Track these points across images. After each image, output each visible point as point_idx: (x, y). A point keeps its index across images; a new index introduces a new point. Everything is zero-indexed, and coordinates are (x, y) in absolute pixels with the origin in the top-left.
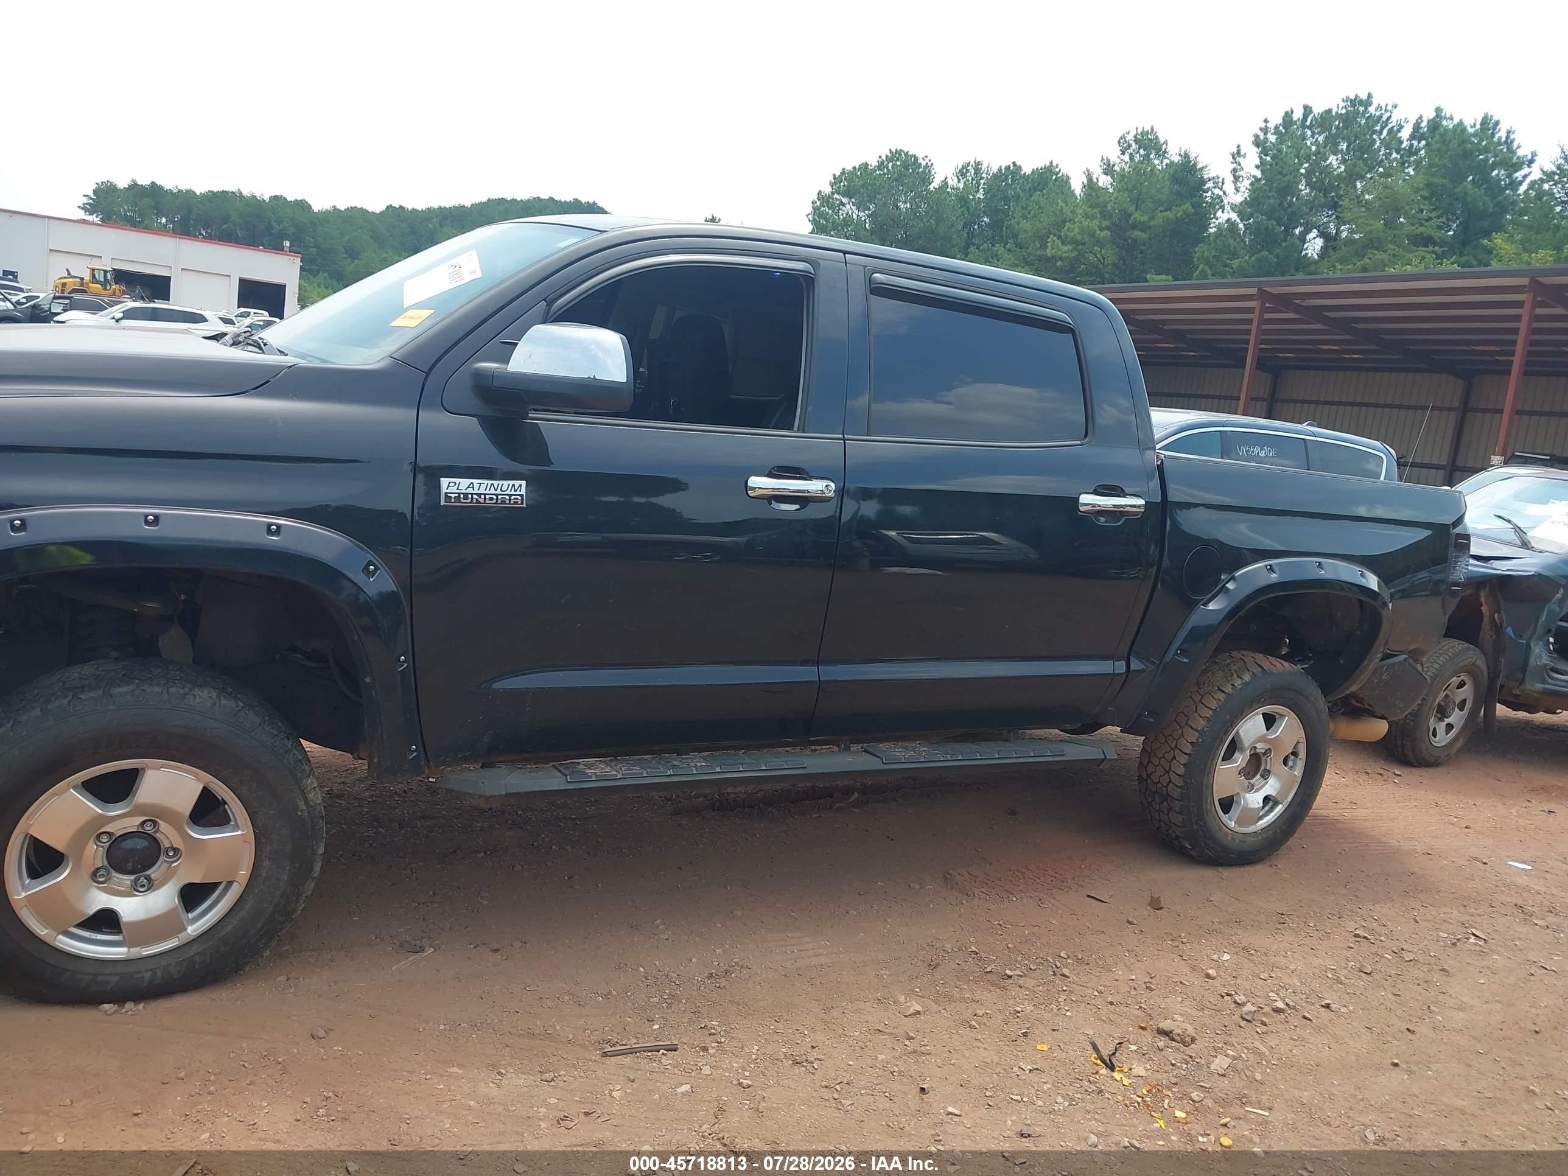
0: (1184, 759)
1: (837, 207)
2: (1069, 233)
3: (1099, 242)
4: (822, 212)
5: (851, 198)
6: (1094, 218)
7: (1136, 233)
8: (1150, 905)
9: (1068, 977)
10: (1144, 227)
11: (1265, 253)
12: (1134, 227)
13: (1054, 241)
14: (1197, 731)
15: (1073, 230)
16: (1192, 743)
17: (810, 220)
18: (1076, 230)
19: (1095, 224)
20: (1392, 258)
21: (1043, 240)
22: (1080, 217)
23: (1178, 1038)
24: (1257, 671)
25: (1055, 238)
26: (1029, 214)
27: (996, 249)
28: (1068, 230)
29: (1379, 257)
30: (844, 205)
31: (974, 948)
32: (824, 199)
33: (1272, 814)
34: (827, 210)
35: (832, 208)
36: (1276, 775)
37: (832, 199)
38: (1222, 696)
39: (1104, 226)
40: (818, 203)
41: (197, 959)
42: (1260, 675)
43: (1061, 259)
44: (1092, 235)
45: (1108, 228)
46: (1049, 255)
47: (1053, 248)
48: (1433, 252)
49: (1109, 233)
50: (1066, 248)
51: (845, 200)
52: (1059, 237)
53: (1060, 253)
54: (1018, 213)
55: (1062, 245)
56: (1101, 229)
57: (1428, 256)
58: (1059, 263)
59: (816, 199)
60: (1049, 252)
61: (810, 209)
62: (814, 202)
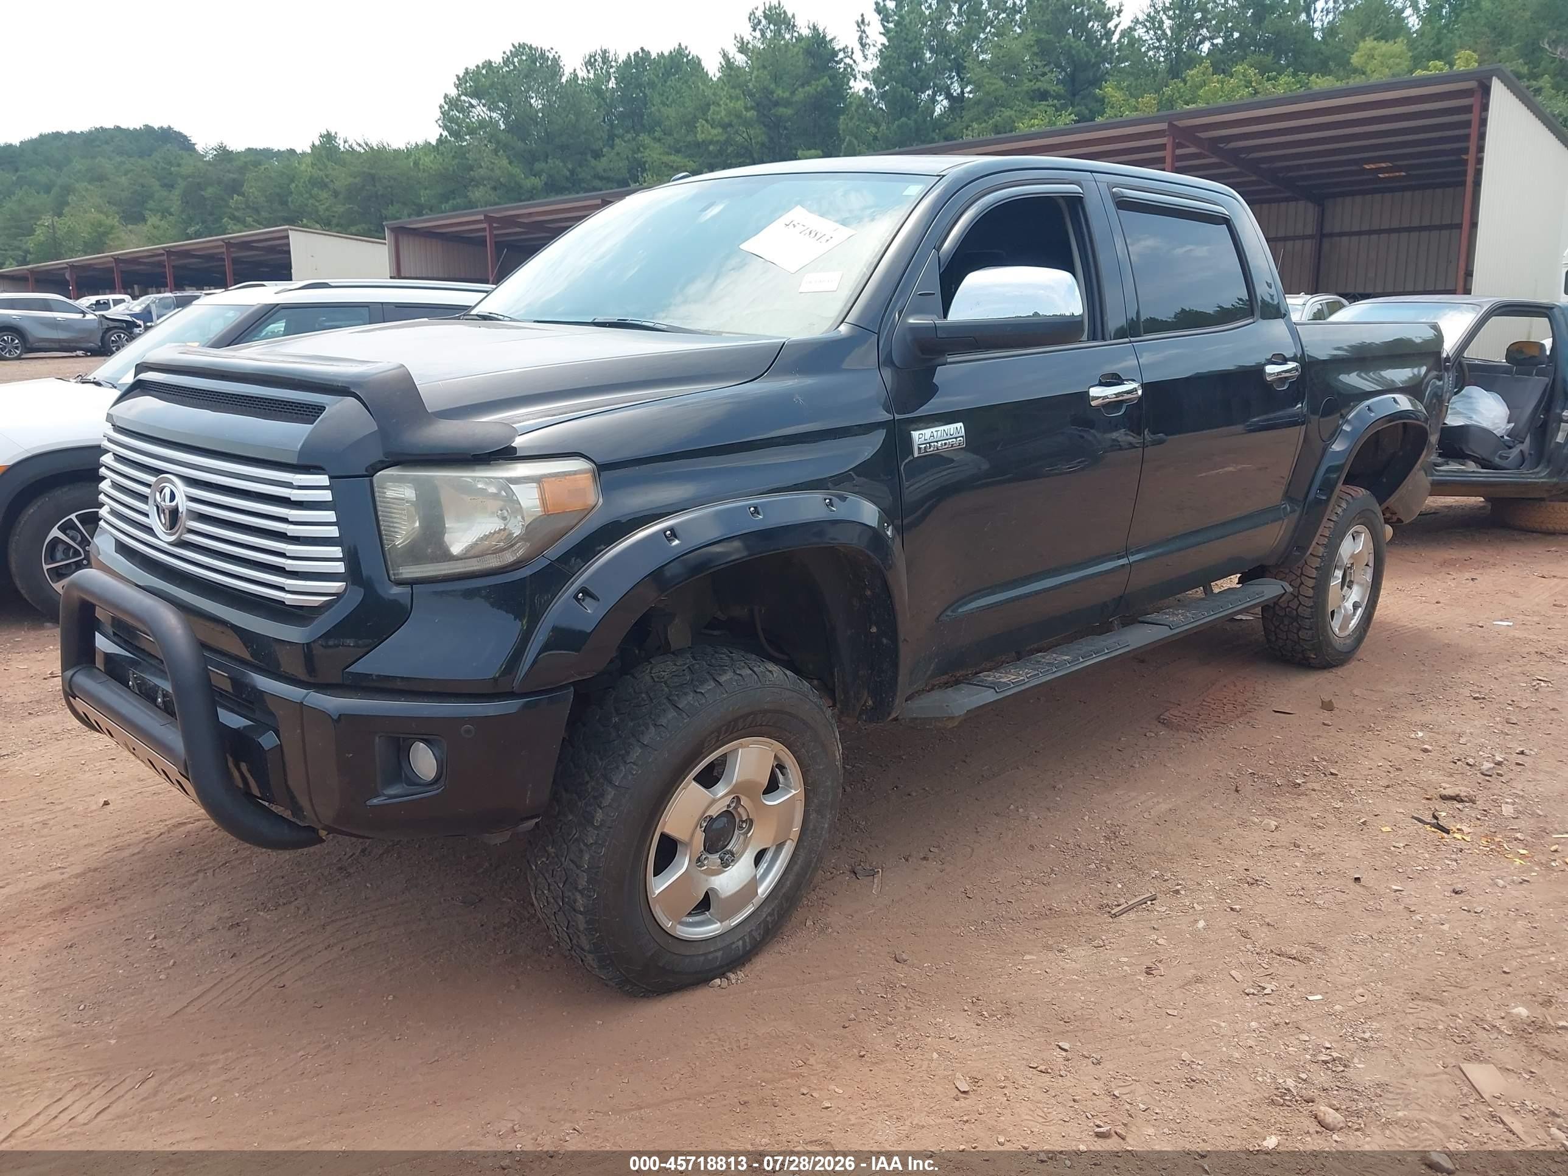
0: (1311, 583)
1: (466, 110)
2: (715, 117)
3: (747, 124)
4: (452, 116)
5: (480, 99)
6: (738, 99)
7: (782, 110)
8: (1322, 708)
9: (1336, 775)
10: (788, 103)
11: (904, 119)
12: (776, 104)
13: (703, 126)
14: (1319, 557)
15: (720, 113)
16: (1316, 568)
17: (440, 126)
18: (723, 113)
19: (740, 104)
20: (1018, 114)
21: (690, 125)
22: (724, 99)
23: (1466, 799)
24: (1349, 498)
25: (704, 122)
26: (667, 99)
27: (641, 138)
28: (713, 114)
29: (1007, 114)
30: (473, 106)
31: (1251, 771)
32: (452, 103)
33: (1356, 617)
34: (458, 114)
35: (461, 110)
36: (1357, 583)
37: (460, 101)
38: (1331, 524)
39: (749, 105)
40: (446, 107)
41: (769, 919)
42: (1351, 501)
43: (711, 142)
44: (739, 116)
45: (752, 108)
46: (700, 140)
47: (703, 132)
48: (1054, 106)
49: (755, 113)
50: (714, 132)
51: (474, 102)
52: (707, 121)
53: (710, 137)
54: (657, 100)
55: (712, 127)
56: (747, 109)
57: (1048, 109)
58: (711, 148)
59: (443, 104)
60: (700, 137)
61: (438, 115)
62: (441, 107)
